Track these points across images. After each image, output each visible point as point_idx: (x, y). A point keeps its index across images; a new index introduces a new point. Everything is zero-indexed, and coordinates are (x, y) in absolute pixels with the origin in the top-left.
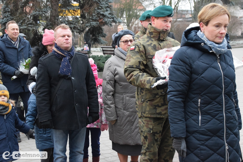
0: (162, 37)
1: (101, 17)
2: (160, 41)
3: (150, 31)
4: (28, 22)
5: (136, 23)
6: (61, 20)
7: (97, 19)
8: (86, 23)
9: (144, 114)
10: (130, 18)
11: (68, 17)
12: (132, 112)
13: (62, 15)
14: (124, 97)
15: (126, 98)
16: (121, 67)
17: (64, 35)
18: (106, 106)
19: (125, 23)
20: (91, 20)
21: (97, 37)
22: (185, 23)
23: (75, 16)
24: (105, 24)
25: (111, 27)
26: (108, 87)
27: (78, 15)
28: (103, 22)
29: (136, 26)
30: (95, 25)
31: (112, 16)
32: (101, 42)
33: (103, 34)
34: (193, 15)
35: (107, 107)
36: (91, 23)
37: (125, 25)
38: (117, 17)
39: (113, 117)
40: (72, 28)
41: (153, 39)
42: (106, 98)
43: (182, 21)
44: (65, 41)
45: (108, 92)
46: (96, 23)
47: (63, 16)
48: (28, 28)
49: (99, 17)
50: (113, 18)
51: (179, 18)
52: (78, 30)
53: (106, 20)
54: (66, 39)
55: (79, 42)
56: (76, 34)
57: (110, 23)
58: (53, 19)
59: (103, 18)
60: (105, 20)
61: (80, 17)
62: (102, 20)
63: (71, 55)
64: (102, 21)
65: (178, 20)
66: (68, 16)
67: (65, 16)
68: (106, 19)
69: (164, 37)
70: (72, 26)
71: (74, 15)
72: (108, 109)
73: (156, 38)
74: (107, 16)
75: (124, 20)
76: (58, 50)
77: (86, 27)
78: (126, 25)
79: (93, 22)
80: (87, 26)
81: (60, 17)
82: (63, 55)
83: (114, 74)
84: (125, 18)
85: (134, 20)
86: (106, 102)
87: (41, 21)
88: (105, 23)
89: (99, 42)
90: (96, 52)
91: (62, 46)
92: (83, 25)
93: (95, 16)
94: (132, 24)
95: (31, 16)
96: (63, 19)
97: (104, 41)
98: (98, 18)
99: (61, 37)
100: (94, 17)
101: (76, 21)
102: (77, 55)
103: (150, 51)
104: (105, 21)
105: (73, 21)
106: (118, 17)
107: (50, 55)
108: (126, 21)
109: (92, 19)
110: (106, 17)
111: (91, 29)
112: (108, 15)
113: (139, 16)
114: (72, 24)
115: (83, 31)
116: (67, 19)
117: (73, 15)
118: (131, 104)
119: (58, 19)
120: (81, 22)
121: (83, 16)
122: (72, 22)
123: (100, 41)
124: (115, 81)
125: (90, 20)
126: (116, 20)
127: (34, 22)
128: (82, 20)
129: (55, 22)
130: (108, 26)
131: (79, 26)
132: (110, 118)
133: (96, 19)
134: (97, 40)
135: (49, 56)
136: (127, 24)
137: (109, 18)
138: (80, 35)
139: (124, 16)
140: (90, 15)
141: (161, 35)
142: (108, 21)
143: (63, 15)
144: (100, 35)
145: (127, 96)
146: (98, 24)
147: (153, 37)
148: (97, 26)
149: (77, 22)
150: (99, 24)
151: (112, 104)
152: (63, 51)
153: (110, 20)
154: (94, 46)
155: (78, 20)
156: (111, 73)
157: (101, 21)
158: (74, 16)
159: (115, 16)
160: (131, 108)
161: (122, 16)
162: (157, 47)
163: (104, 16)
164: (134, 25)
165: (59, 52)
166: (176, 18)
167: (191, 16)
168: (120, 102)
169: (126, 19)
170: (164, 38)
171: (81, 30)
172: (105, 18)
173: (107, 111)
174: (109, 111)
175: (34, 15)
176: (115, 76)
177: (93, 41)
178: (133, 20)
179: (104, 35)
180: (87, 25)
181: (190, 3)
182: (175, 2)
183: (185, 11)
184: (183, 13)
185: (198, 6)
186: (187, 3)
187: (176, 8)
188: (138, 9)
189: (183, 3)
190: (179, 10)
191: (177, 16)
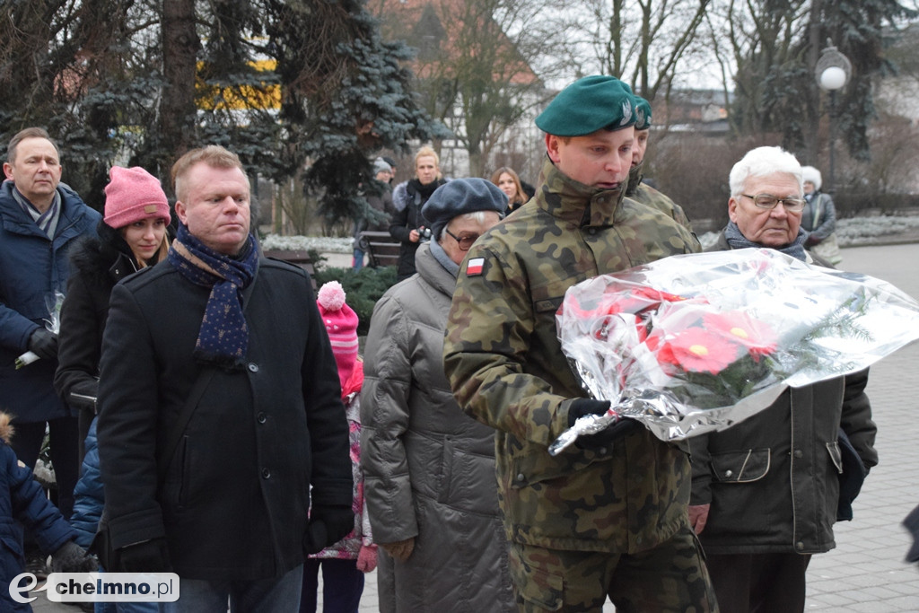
0: (599, 215)
1: (366, 115)
2: (593, 231)
3: (551, 190)
4: (69, 131)
5: (506, 140)
6: (203, 124)
7: (350, 122)
8: (306, 139)
9: (524, 535)
10: (479, 118)
11: (233, 112)
12: (474, 511)
13: (207, 106)
14: (447, 449)
15: (453, 452)
16: (439, 329)
17: (220, 192)
18: (372, 482)
19: (461, 138)
20: (327, 129)
21: (347, 195)
22: (703, 140)
23: (262, 109)
24: (381, 146)
25: (405, 156)
26: (385, 403)
27: (271, 106)
28: (374, 137)
29: (505, 151)
30: (340, 145)
31: (411, 112)
32: (365, 215)
33: (373, 183)
34: (732, 111)
35: (379, 486)
36: (327, 137)
37: (461, 148)
38: (429, 116)
39: (400, 528)
40: (250, 160)
41: (560, 225)
42: (373, 448)
43: (689, 134)
44: (223, 218)
45: (385, 424)
46: (345, 138)
47: (212, 111)
48: (70, 156)
49: (358, 115)
50: (413, 120)
51: (676, 123)
52: (275, 165)
53: (386, 126)
54: (226, 209)
55: (274, 212)
56: (261, 180)
57: (402, 140)
58: (172, 123)
59: (375, 118)
60: (381, 127)
61: (281, 116)
62: (370, 126)
63: (247, 273)
64: (370, 133)
65: (674, 128)
66: (235, 109)
67: (220, 110)
68: (386, 123)
69: (608, 215)
70: (250, 150)
71: (258, 107)
72: (382, 493)
73: (571, 219)
74: (391, 114)
75: (459, 125)
76: (193, 253)
77: (303, 153)
78: (466, 147)
79: (334, 137)
80: (309, 153)
81: (200, 112)
82: (214, 272)
83: (411, 352)
84: (461, 117)
85: (497, 128)
86: (374, 464)
87: (122, 129)
88: (382, 141)
89: (358, 215)
90: (342, 253)
91: (212, 237)
92: (293, 147)
93: (340, 110)
94: (488, 143)
95: (83, 109)
96: (214, 122)
97: (375, 210)
98: (355, 121)
99: (209, 200)
100: (336, 114)
101: (266, 131)
102: (266, 271)
103: (546, 280)
104: (382, 130)
105: (253, 129)
106: (433, 113)
107: (161, 272)
108: (463, 131)
109: (328, 124)
110: (387, 116)
111: (326, 163)
112: (392, 108)
113: (518, 111)
114: (250, 142)
115: (291, 171)
116: (228, 120)
117: (251, 105)
118: (471, 477)
119: (191, 124)
120: (286, 136)
121: (291, 112)
122: (247, 135)
123: (361, 211)
124: (414, 383)
125: (323, 128)
126: (426, 129)
127: (94, 135)
128: (289, 129)
129: (180, 135)
130: (395, 152)
131: (278, 150)
132: (388, 529)
133: (346, 122)
134: (350, 206)
135: (157, 274)
136: (467, 142)
137: (397, 120)
138: (277, 187)
139: (458, 111)
140: (321, 106)
141: (594, 209)
142: (394, 132)
143: (214, 107)
144: (360, 185)
145: (460, 447)
146: (355, 144)
147: (563, 213)
148: (349, 151)
149: (268, 135)
150: (358, 141)
151: (397, 473)
152: (215, 257)
153: (400, 129)
154: (336, 231)
155: (274, 128)
156: (399, 350)
157: (367, 131)
158: (259, 111)
159: (423, 111)
160: (472, 497)
161: (448, 113)
162: (577, 260)
163: (377, 111)
164: (496, 149)
165: (195, 260)
166: (665, 122)
167: (723, 114)
168: (428, 469)
169: (463, 122)
170: (607, 219)
171: (286, 166)
172: (382, 120)
173: (377, 501)
174: (385, 501)
175: (97, 105)
176: (413, 361)
177: (331, 210)
178: (494, 129)
179: (376, 187)
180: (310, 145)
181: (720, 62)
182: (662, 59)
183: (700, 92)
184: (694, 101)
185: (753, 74)
186: (707, 61)
187: (664, 80)
188: (513, 82)
189: (693, 61)
190: (675, 90)
191: (669, 115)
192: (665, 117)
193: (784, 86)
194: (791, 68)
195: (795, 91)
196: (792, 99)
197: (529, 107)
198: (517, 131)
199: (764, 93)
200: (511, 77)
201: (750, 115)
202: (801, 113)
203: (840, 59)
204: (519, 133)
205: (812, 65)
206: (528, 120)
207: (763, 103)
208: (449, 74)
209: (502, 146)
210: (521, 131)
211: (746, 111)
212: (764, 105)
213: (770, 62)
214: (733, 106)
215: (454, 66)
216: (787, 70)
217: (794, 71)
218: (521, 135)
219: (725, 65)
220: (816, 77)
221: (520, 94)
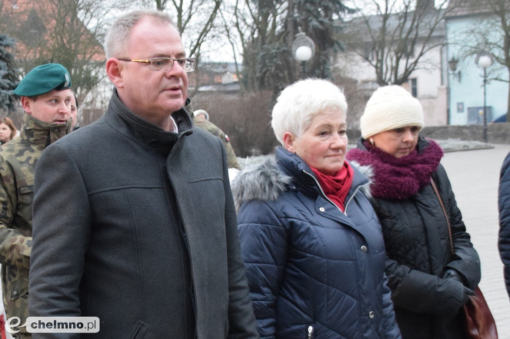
3: (28, 128)
29: (89, 108)
34: (241, 76)
41: (34, 147)
43: (211, 92)
51: (203, 85)
65: (202, 89)
103: (25, 175)
113: (96, 80)
141: (52, 136)
147: (35, 141)
166: (195, 85)
167: (235, 79)
181: (232, 44)
182: (192, 42)
183: (220, 64)
184: (215, 70)
185: (253, 52)
186: (222, 43)
187: (193, 56)
188: (92, 61)
189: (212, 44)
190: (202, 63)
191: (198, 80)
192: (195, 81)
193: (272, 59)
194: (276, 47)
195: (280, 63)
196: (278, 67)
197: (103, 77)
198: (95, 93)
199: (260, 64)
200: (91, 57)
201: (252, 79)
202: (284, 77)
203: (307, 41)
204: (97, 95)
205: (290, 44)
206: (103, 86)
207: (259, 71)
208: (47, 55)
209: (87, 104)
210: (99, 93)
211: (250, 76)
212: (260, 72)
213: (263, 44)
214: (242, 73)
215: (49, 50)
216: (274, 49)
217: (278, 49)
218: (99, 96)
219: (235, 45)
220: (293, 53)
221: (98, 68)
